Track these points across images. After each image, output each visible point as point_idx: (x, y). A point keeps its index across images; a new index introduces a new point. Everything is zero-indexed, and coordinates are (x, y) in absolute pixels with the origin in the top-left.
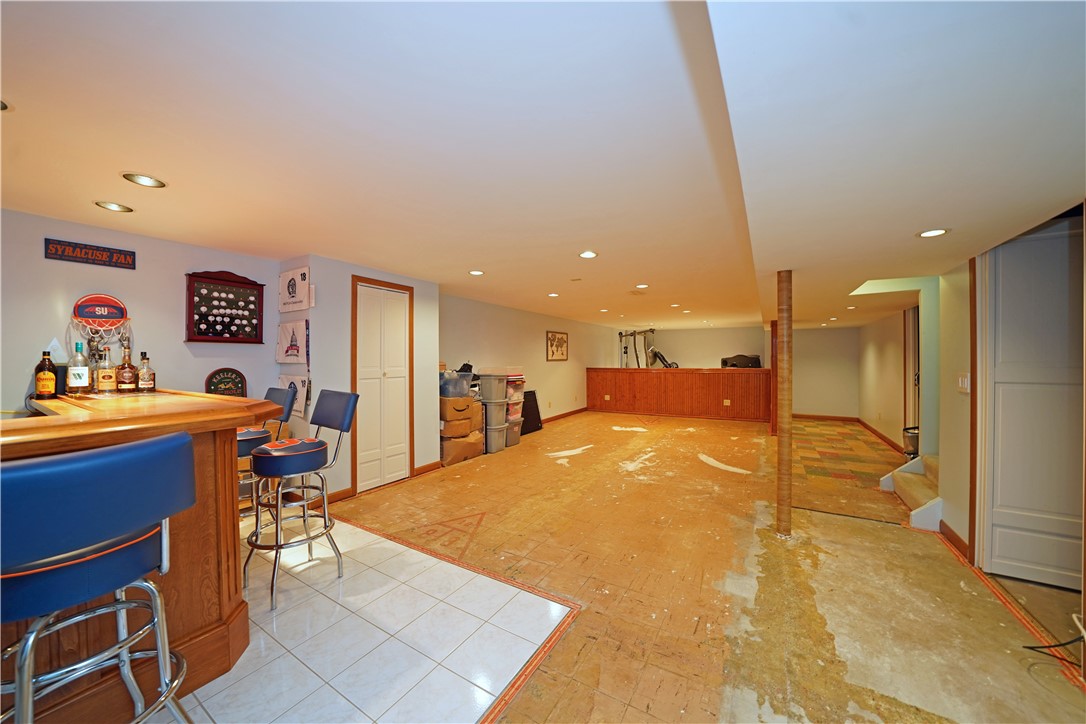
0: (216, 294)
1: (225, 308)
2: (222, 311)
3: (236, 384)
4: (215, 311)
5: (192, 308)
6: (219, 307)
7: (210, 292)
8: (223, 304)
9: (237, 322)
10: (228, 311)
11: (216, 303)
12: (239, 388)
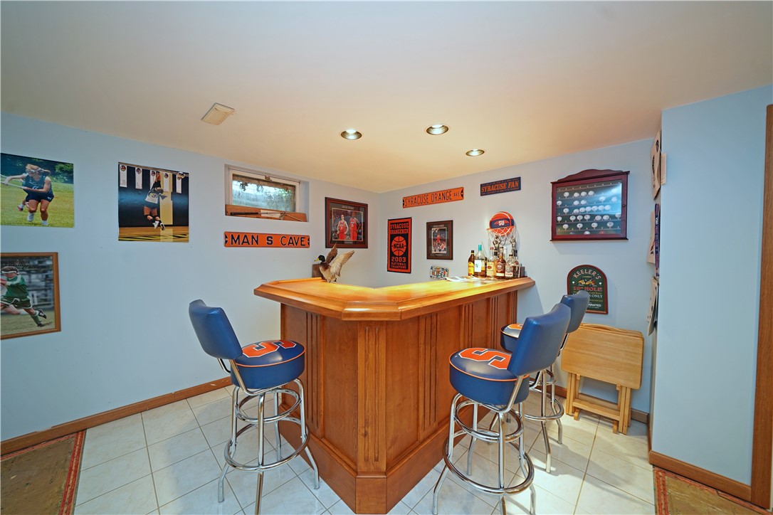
0: (576, 195)
1: (585, 206)
2: (582, 210)
3: (596, 282)
4: (576, 211)
5: (556, 211)
6: (578, 207)
7: (571, 193)
8: (583, 202)
9: (598, 218)
10: (588, 209)
11: (576, 203)
12: (599, 286)
